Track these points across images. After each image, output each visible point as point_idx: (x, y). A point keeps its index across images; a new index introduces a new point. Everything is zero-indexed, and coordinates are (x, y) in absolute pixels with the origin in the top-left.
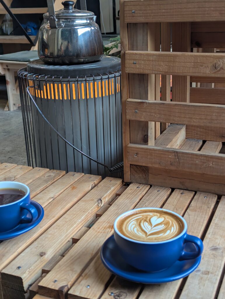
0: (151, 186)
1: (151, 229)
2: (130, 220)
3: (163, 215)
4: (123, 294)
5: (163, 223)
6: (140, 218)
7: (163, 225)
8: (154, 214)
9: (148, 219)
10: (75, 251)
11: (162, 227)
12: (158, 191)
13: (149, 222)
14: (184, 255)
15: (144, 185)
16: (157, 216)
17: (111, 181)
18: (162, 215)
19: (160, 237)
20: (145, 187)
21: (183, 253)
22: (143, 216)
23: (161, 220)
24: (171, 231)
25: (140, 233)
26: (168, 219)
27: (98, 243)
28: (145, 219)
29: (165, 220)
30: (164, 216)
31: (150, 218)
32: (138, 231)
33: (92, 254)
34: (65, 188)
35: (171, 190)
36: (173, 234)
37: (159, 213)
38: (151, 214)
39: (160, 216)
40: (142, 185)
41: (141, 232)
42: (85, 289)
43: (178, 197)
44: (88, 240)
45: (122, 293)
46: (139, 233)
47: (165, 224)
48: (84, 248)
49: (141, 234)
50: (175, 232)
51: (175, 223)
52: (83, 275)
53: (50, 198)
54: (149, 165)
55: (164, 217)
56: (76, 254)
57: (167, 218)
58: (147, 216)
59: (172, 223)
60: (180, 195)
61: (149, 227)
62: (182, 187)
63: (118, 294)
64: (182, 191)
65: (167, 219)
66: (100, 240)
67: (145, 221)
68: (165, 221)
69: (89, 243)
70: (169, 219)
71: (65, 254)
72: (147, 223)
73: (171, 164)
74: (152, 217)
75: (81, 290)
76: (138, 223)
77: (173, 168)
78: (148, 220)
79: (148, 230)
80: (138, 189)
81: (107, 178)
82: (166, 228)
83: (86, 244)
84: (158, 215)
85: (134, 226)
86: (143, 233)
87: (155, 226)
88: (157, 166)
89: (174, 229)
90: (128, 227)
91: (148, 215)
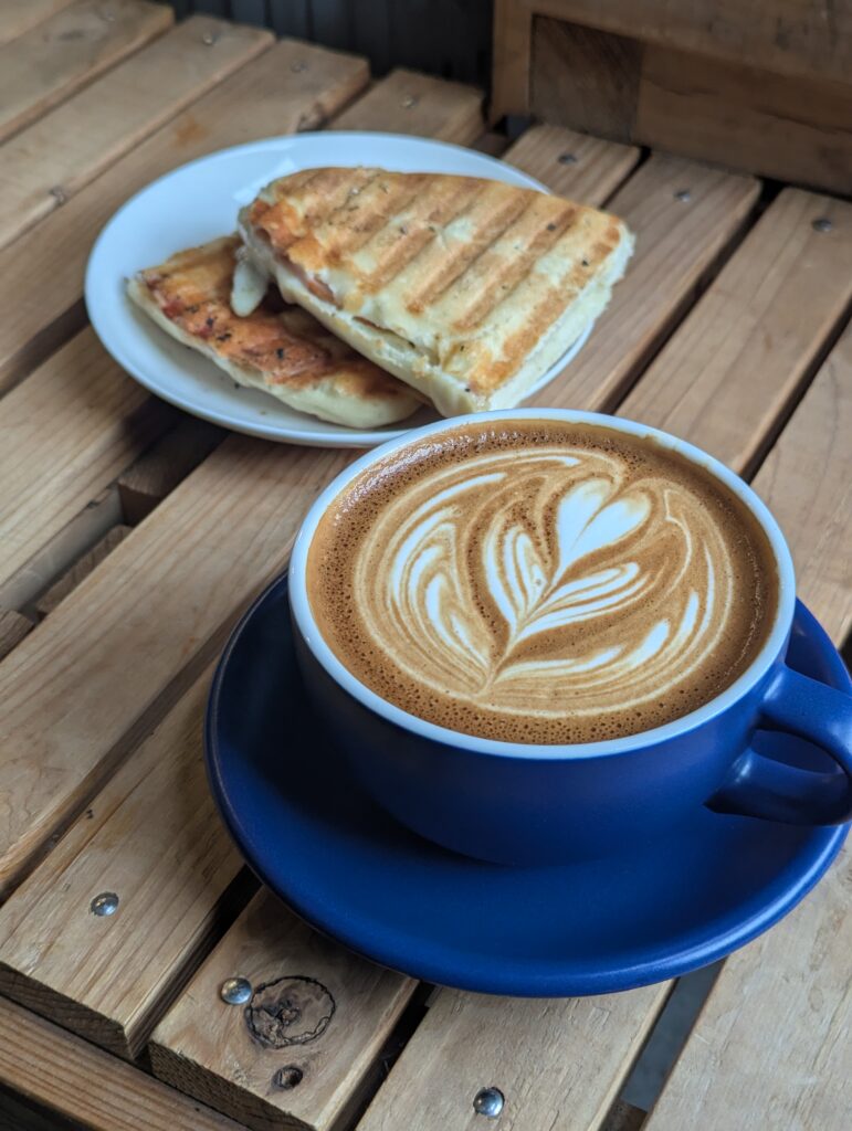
0: (645, 154)
1: (544, 599)
2: (416, 506)
3: (650, 473)
4: (307, 1002)
5: (636, 549)
6: (489, 488)
7: (633, 569)
8: (586, 460)
9: (543, 499)
10: (92, 608)
11: (618, 584)
12: (680, 194)
13: (540, 531)
14: (748, 784)
15: (603, 143)
16: (606, 483)
17: (416, 99)
18: (640, 477)
19: (591, 675)
20: (607, 159)
21: (745, 771)
22: (511, 470)
23: (628, 516)
24: (674, 632)
25: (461, 629)
26: (675, 515)
27: (248, 555)
28: (520, 497)
29: (656, 524)
30: (653, 483)
31: (557, 497)
32: (448, 603)
33: (192, 641)
34: (142, 132)
35: (755, 191)
36: (687, 663)
37: (623, 456)
38: (568, 458)
39: (628, 481)
40: (590, 140)
41: (469, 620)
42: (84, 920)
43: (795, 248)
44: (187, 534)
45: (304, 993)
46: (450, 627)
47: (649, 563)
48: (153, 588)
49: (464, 640)
50: (704, 643)
51: (717, 559)
52: (99, 805)
53: (39, 196)
54: (647, 32)
55: (654, 499)
56: (95, 634)
57: (673, 501)
58: (538, 475)
59: (699, 555)
60: (805, 230)
61: (535, 576)
62: (829, 180)
63: (276, 993)
64: (821, 205)
65: (669, 518)
66: (261, 537)
67: (520, 515)
68: (651, 531)
69: (189, 552)
70: (684, 513)
71: (47, 598)
72: (525, 541)
73: (781, 40)
74: (571, 484)
75: (59, 930)
76: (466, 535)
77: (786, 64)
78: (538, 516)
79: (517, 609)
80: (563, 168)
81: (399, 75)
82: (649, 598)
83: (171, 559)
84: (618, 468)
85: (433, 554)
86: (482, 625)
87: (575, 572)
88: (690, 41)
89: (702, 610)
90: (390, 564)
91: (545, 466)
